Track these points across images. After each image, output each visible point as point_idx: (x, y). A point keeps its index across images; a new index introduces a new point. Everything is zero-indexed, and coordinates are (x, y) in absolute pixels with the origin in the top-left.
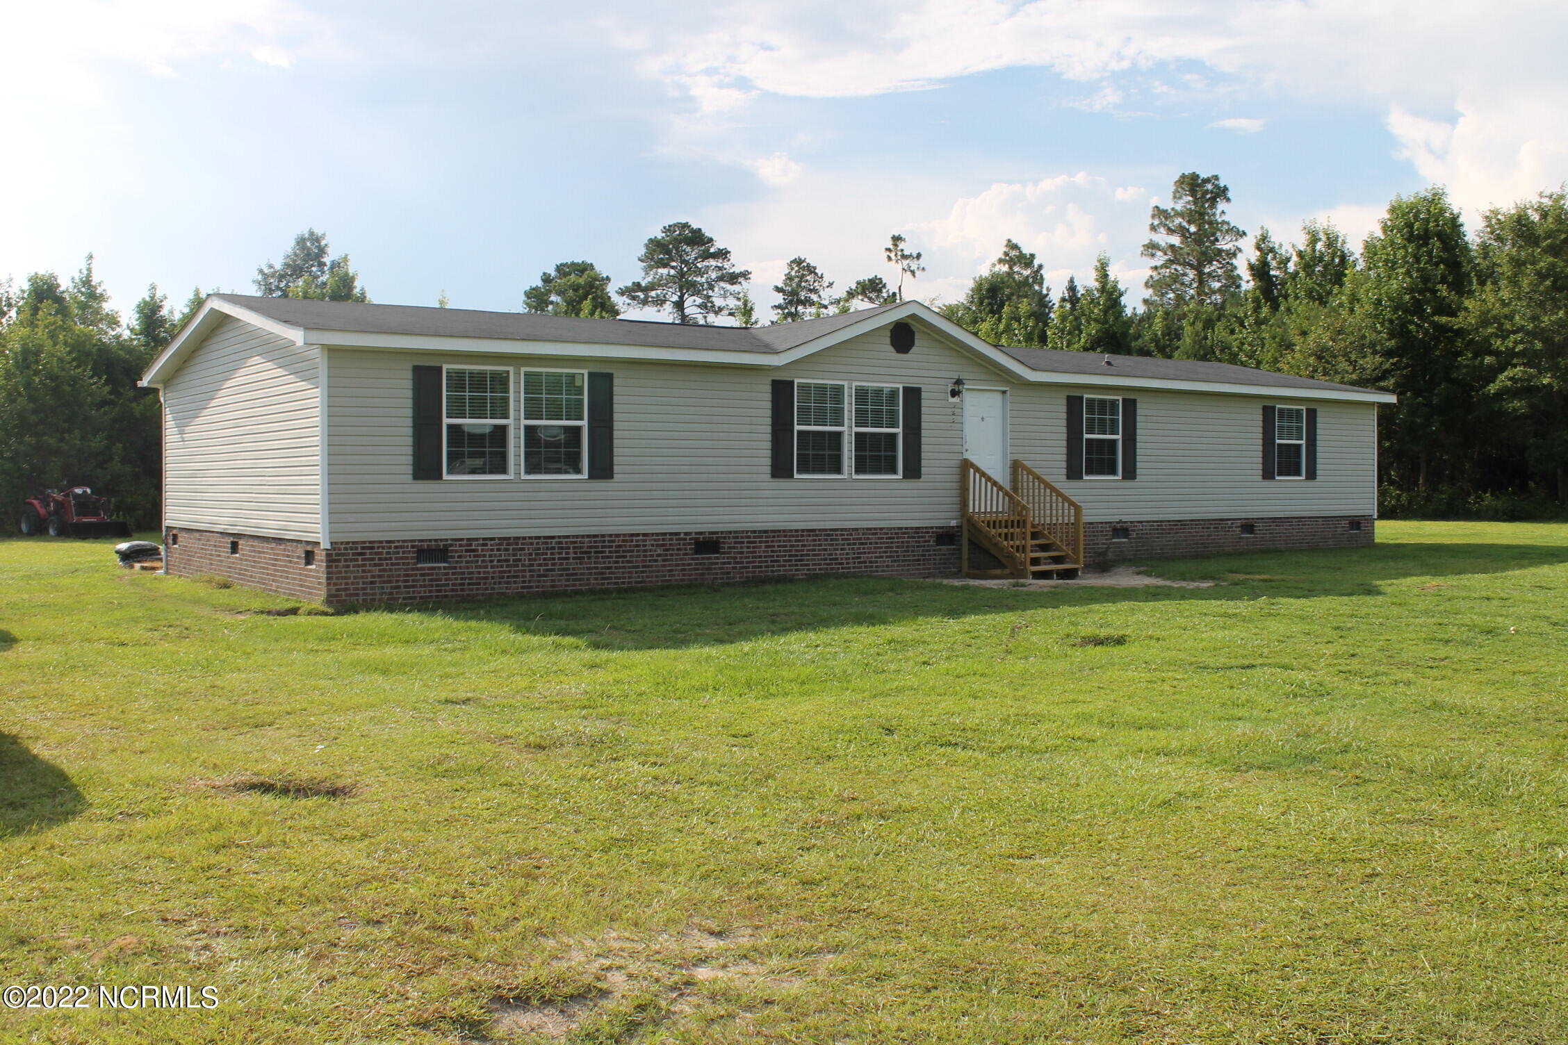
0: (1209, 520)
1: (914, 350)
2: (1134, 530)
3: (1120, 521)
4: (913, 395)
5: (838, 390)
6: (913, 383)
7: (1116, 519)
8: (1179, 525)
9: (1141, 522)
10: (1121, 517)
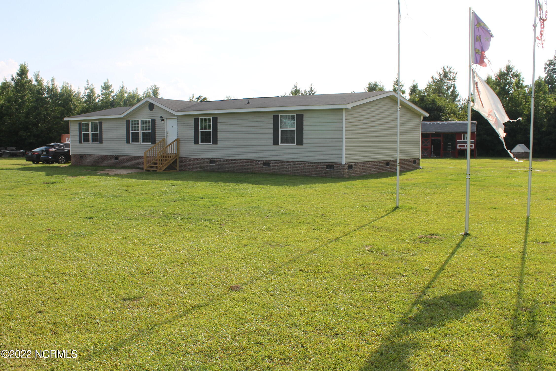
0: (248, 160)
1: (154, 110)
2: (217, 162)
3: (212, 158)
4: (153, 121)
5: (138, 122)
6: (153, 118)
7: (211, 157)
8: (235, 161)
9: (220, 159)
10: (212, 157)
